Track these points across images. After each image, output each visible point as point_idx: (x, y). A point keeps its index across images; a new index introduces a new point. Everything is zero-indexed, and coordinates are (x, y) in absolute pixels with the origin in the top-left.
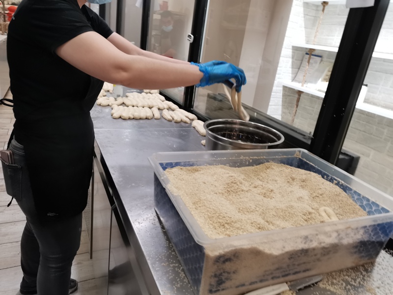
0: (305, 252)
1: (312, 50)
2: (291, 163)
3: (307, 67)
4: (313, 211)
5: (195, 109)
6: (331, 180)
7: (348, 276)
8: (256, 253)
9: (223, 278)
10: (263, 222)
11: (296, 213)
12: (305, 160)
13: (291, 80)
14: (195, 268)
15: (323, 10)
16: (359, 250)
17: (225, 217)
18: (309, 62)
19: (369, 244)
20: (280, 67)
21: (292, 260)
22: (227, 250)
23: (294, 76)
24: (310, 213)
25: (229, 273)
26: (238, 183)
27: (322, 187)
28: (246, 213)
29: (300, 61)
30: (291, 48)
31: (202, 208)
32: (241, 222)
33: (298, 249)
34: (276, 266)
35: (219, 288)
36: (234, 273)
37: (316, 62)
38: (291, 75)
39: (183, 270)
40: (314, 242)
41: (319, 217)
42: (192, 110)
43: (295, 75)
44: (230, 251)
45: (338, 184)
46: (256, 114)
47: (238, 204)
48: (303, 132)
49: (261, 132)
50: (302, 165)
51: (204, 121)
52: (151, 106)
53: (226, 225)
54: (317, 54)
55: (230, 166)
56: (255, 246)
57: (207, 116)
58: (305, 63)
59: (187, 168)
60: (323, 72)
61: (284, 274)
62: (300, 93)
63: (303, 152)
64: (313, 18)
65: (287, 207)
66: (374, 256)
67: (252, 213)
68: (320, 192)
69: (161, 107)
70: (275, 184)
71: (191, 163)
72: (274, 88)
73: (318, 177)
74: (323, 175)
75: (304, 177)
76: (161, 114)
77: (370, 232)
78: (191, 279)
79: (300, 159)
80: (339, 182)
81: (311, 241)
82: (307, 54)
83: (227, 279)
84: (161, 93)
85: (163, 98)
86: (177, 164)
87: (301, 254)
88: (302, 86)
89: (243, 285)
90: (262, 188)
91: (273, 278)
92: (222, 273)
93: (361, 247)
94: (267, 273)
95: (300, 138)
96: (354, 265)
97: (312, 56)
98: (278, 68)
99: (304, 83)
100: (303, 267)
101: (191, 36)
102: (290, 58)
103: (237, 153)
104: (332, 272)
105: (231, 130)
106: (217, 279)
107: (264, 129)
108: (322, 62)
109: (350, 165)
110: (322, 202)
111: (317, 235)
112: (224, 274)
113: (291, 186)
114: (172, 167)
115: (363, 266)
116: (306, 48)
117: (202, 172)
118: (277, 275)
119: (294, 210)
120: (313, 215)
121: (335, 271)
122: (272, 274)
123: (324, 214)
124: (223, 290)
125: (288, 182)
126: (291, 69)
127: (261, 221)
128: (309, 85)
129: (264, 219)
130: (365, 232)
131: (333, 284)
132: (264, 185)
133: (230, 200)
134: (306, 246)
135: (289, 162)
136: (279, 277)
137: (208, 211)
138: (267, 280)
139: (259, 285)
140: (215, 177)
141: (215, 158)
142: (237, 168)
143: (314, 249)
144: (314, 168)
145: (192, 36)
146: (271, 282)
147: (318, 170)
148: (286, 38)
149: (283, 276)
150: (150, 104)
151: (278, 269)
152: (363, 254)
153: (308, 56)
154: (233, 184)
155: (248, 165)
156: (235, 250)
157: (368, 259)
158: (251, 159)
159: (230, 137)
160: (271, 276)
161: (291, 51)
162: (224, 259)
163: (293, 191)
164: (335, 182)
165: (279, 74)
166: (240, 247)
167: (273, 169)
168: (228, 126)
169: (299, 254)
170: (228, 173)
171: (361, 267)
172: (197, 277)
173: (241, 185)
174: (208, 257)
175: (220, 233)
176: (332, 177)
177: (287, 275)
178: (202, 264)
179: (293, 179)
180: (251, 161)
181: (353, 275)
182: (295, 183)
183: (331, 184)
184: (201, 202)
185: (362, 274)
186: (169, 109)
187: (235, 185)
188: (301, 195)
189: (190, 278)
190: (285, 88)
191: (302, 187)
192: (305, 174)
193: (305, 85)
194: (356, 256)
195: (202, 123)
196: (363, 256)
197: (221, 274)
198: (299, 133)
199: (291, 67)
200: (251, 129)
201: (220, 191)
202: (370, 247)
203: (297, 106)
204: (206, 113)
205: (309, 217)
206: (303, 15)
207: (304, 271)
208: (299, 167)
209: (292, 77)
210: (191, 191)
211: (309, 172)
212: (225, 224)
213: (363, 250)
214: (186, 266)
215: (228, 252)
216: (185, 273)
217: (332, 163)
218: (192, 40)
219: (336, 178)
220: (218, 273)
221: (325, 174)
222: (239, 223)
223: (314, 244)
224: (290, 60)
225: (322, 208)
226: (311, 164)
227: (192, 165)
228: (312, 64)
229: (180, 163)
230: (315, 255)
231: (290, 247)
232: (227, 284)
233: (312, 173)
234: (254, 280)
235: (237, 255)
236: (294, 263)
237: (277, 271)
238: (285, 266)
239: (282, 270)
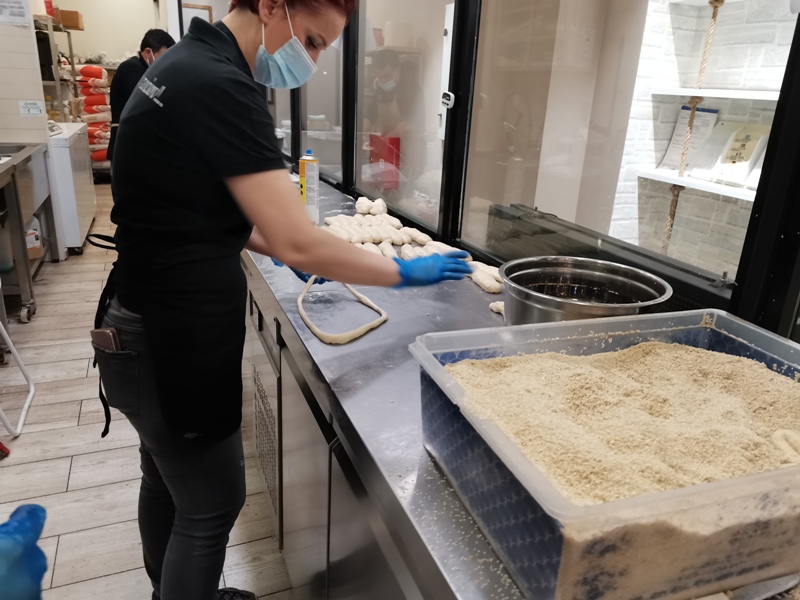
0: (762, 527)
1: (696, 99)
2: (695, 340)
3: (689, 135)
4: (762, 440)
5: (464, 238)
6: (789, 373)
8: (665, 533)
9: (600, 586)
10: (664, 467)
11: (728, 447)
12: (725, 332)
13: (654, 165)
14: (540, 567)
15: (714, 16)
17: (587, 461)
18: (691, 125)
20: (630, 139)
21: (737, 545)
22: (608, 528)
23: (660, 155)
24: (757, 445)
25: (611, 575)
26: (595, 388)
27: (771, 387)
28: (624, 450)
29: (672, 125)
30: (650, 98)
31: (535, 442)
32: (621, 469)
33: (749, 521)
34: (705, 558)
36: (621, 574)
37: (706, 124)
38: (653, 153)
39: (505, 570)
40: (780, 506)
41: (777, 453)
42: (460, 242)
43: (663, 153)
44: (613, 530)
46: (600, 241)
47: (602, 432)
49: (620, 278)
50: (718, 342)
51: (497, 265)
52: (377, 241)
53: (592, 477)
54: (706, 107)
55: (568, 353)
56: (663, 518)
57: (493, 252)
58: (683, 126)
59: (484, 361)
60: (724, 143)
61: (719, 574)
62: (677, 189)
63: (719, 316)
64: (692, 33)
65: (707, 435)
67: (638, 450)
68: (768, 398)
69: (397, 240)
70: (670, 387)
71: (491, 352)
72: (620, 184)
73: (759, 367)
74: (769, 363)
75: (728, 368)
76: (399, 253)
78: (530, 588)
79: (712, 330)
81: (776, 503)
82: (684, 108)
83: (608, 587)
84: (391, 212)
85: (397, 222)
86: (463, 355)
87: (756, 531)
88: (681, 174)
90: (643, 395)
91: (697, 584)
92: (597, 576)
94: (687, 573)
95: (704, 285)
97: (697, 113)
98: (626, 143)
99: (685, 169)
100: (759, 559)
101: (449, 96)
102: (649, 119)
103: (580, 326)
105: (555, 278)
106: (588, 588)
107: (625, 274)
108: (720, 123)
110: (774, 419)
111: (787, 490)
112: (601, 578)
113: (703, 390)
114: (454, 361)
116: (683, 97)
117: (514, 369)
118: (707, 577)
119: (722, 440)
120: (764, 448)
122: (696, 574)
123: (783, 445)
125: (695, 380)
126: (653, 142)
127: (659, 465)
128: (696, 172)
129: (664, 461)
132: (646, 391)
133: (584, 424)
134: (764, 515)
135: (690, 339)
136: (709, 581)
137: (549, 449)
138: (685, 588)
139: (670, 597)
140: (543, 378)
141: (537, 338)
142: (583, 357)
143: (781, 521)
144: (748, 348)
145: (452, 95)
146: (695, 591)
147: (756, 351)
148: (638, 80)
149: (719, 579)
150: (377, 236)
151: (707, 564)
153: (689, 112)
154: (584, 391)
155: (605, 350)
156: (624, 528)
158: (610, 337)
159: (552, 291)
160: (694, 580)
161: (651, 104)
162: (602, 547)
163: (709, 400)
165: (628, 154)
166: (634, 522)
167: (658, 354)
168: (549, 270)
169: (751, 533)
170: (568, 368)
172: (543, 585)
173: (600, 392)
174: (570, 542)
175: (583, 494)
176: (790, 367)
177: (725, 576)
178: (555, 560)
179: (705, 375)
180: (610, 340)
182: (709, 383)
183: (789, 380)
184: (532, 430)
186: (414, 242)
187: (588, 393)
188: (728, 408)
189: (524, 585)
190: (645, 183)
191: (727, 389)
192: (729, 362)
193: (686, 173)
195: (494, 271)
197: (595, 578)
199: (653, 137)
200: (597, 273)
201: (561, 406)
203: (673, 216)
204: (488, 246)
205: (756, 452)
206: (671, 30)
207: (761, 567)
208: (711, 347)
209: (656, 158)
210: (505, 408)
211: (737, 358)
212: (590, 475)
214: (514, 561)
215: (610, 533)
216: (510, 577)
217: (785, 336)
218: (451, 103)
219: (799, 367)
220: (591, 575)
221: (773, 360)
222: (618, 471)
223: (781, 511)
224: (650, 124)
225: (779, 433)
226: (740, 340)
227: (493, 355)
228: (698, 127)
229: (469, 351)
230: (784, 533)
231: (733, 518)
233: (744, 359)
234: (660, 589)
235: (627, 538)
236: (741, 550)
237: (708, 569)
238: (721, 557)
239: (715, 567)
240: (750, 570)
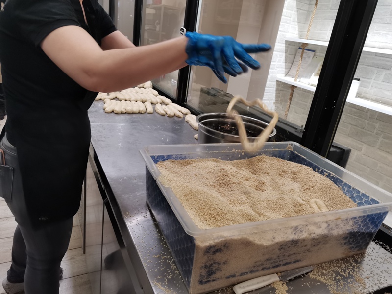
0: (295, 243)
1: (305, 44)
2: (283, 156)
3: (301, 62)
4: (304, 203)
5: (188, 103)
6: (322, 173)
7: (339, 267)
8: (246, 244)
9: (214, 269)
10: (253, 213)
11: (286, 205)
12: (297, 153)
13: (284, 75)
14: (186, 259)
15: (316, 4)
16: (349, 241)
17: (215, 209)
18: (302, 57)
19: (359, 235)
20: (274, 62)
21: (283, 251)
22: (217, 241)
23: (287, 71)
24: (301, 205)
25: (219, 264)
26: (230, 176)
27: (314, 179)
28: (237, 205)
29: (294, 56)
30: (284, 42)
31: (193, 200)
32: (232, 213)
33: (288, 240)
34: (267, 257)
35: (209, 279)
36: (224, 263)
37: (309, 57)
38: (284, 69)
39: (174, 262)
40: (303, 233)
41: (310, 209)
42: (186, 105)
43: (289, 69)
44: (220, 242)
45: (329, 176)
46: (248, 108)
47: (229, 196)
48: (295, 125)
50: (294, 158)
51: (196, 115)
52: (144, 100)
53: (217, 216)
54: (309, 49)
55: (222, 159)
56: (245, 236)
57: (200, 110)
58: (298, 57)
59: (179, 160)
60: (316, 67)
61: (274, 265)
62: (293, 87)
63: (295, 145)
64: (306, 12)
65: (278, 199)
66: (364, 248)
67: (243, 205)
68: (311, 184)
69: (154, 101)
70: (267, 177)
71: (183, 156)
72: (268, 83)
73: (309, 170)
74: (314, 168)
75: (295, 170)
76: (154, 108)
77: (360, 223)
78: (182, 271)
79: (291, 151)
80: (330, 174)
81: (301, 232)
82: (300, 48)
83: (217, 270)
84: (154, 88)
85: (156, 92)
86: (169, 157)
87: (291, 245)
88: (296, 80)
89: (234, 276)
90: (254, 180)
91: (263, 269)
92: (212, 264)
93: (351, 238)
94: (258, 264)
95: (293, 131)
96: (344, 256)
97: (305, 51)
98: (272, 63)
99: (297, 78)
100: (293, 258)
101: (183, 30)
102: (283, 52)
103: (229, 146)
104: (323, 263)
106: (207, 270)
107: (256, 123)
108: (315, 57)
109: (342, 157)
110: (313, 194)
111: (307, 226)
112: (214, 265)
113: (283, 179)
114: (164, 160)
115: (353, 257)
116: (300, 43)
117: (193, 165)
118: (268, 266)
119: (284, 202)
120: (304, 206)
121: (325, 262)
122: (262, 264)
123: (314, 206)
124: (214, 280)
125: (280, 175)
126: (284, 64)
127: (251, 212)
128: (302, 80)
129: (255, 211)
130: (355, 223)
131: (323, 274)
132: (256, 178)
133: (222, 193)
134: (296, 237)
135: (281, 155)
136: (269, 268)
137: (199, 203)
138: (257, 271)
139: (250, 275)
140: (207, 170)
141: (207, 151)
142: (229, 161)
143: (304, 240)
144: (305, 161)
145: (185, 30)
146: (262, 273)
147: (309, 162)
148: (279, 33)
149: (273, 267)
150: (144, 98)
151: (268, 260)
152: (353, 245)
153: (301, 50)
154: (224, 177)
155: (240, 158)
156: (225, 240)
157: (358, 250)
158: (243, 152)
160: (261, 267)
161: (284, 45)
162: (214, 250)
163: (285, 184)
164: (326, 174)
165: (272, 69)
166: (230, 238)
167: (265, 162)
168: (221, 119)
169: (289, 245)
170: (220, 166)
171: (351, 258)
172: (187, 268)
173: (232, 178)
174: (198, 247)
175: (211, 225)
176: (323, 170)
177: (277, 266)
178: (192, 256)
179: (285, 172)
180: (243, 154)
181: (343, 265)
182: (286, 176)
183: (322, 176)
184: (192, 194)
185: (351, 264)
186: (163, 103)
187: (227, 178)
188: (292, 187)
189: (180, 269)
190: (279, 83)
191: (294, 180)
192: (297, 167)
193: (298, 80)
194: (346, 247)
195: (194, 117)
196: (353, 247)
198: (291, 127)
199: (284, 61)
201: (212, 184)
202: (359, 238)
203: (290, 100)
204: (199, 107)
205: (300, 208)
206: (296, 9)
207: (295, 262)
208: (290, 160)
209: (285, 72)
210: (182, 183)
211: (300, 165)
212: (215, 215)
213: (353, 241)
214: (177, 258)
215: (218, 243)
216: (176, 265)
217: (324, 156)
219: (327, 171)
220: (208, 264)
221: (316, 167)
222: (230, 214)
223: (304, 235)
224: (284, 55)
225: (313, 201)
226: (303, 156)
227: (184, 158)
228: (305, 58)
229: (172, 155)
230: (306, 246)
231: (280, 238)
232: (218, 275)
233: (304, 166)
234: (244, 271)
235: (227, 245)
236: (285, 254)
237: (268, 262)
238: (275, 256)
239: (272, 261)
240: (290, 263)
